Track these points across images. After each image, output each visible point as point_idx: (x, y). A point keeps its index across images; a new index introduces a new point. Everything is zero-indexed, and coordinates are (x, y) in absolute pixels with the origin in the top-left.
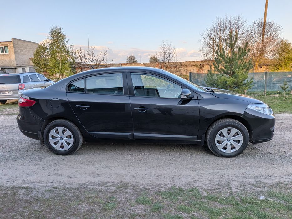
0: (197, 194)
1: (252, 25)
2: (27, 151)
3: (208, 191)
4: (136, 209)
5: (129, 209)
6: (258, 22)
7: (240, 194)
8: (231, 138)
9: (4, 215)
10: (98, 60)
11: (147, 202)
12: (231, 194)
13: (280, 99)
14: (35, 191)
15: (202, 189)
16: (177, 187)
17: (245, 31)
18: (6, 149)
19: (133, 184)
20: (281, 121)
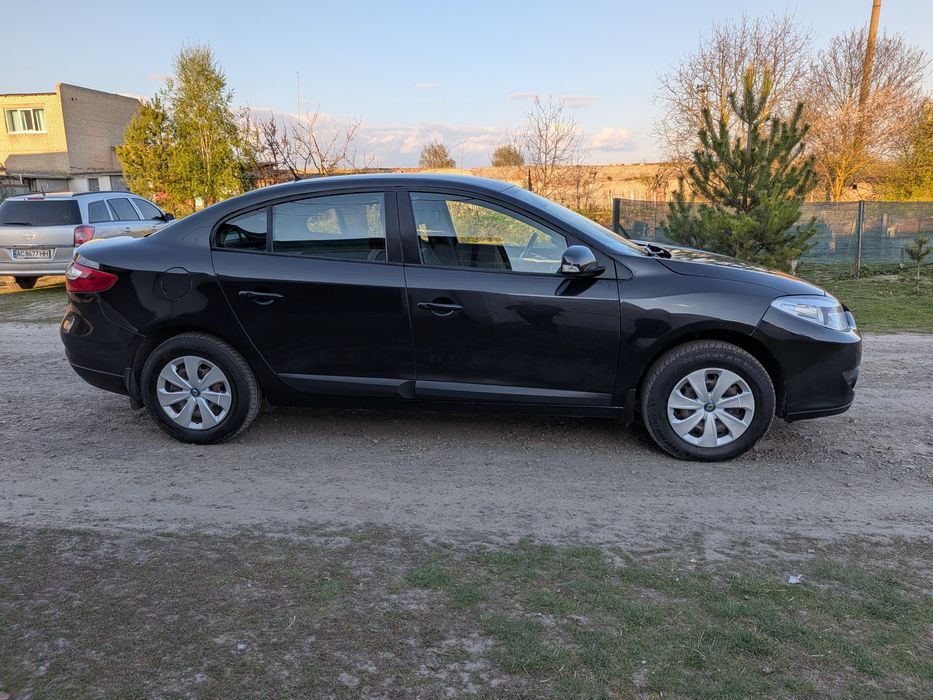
0: (595, 563)
1: (827, 48)
2: (92, 429)
3: (632, 557)
4: (406, 599)
5: (382, 600)
6: (849, 37)
7: (729, 568)
8: (718, 400)
9: (13, 605)
10: (329, 157)
11: (442, 580)
12: (699, 567)
13: (904, 289)
14: (108, 541)
15: (612, 550)
16: (537, 543)
17: (804, 70)
18: (28, 422)
19: (404, 531)
20: (894, 357)
